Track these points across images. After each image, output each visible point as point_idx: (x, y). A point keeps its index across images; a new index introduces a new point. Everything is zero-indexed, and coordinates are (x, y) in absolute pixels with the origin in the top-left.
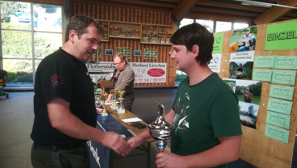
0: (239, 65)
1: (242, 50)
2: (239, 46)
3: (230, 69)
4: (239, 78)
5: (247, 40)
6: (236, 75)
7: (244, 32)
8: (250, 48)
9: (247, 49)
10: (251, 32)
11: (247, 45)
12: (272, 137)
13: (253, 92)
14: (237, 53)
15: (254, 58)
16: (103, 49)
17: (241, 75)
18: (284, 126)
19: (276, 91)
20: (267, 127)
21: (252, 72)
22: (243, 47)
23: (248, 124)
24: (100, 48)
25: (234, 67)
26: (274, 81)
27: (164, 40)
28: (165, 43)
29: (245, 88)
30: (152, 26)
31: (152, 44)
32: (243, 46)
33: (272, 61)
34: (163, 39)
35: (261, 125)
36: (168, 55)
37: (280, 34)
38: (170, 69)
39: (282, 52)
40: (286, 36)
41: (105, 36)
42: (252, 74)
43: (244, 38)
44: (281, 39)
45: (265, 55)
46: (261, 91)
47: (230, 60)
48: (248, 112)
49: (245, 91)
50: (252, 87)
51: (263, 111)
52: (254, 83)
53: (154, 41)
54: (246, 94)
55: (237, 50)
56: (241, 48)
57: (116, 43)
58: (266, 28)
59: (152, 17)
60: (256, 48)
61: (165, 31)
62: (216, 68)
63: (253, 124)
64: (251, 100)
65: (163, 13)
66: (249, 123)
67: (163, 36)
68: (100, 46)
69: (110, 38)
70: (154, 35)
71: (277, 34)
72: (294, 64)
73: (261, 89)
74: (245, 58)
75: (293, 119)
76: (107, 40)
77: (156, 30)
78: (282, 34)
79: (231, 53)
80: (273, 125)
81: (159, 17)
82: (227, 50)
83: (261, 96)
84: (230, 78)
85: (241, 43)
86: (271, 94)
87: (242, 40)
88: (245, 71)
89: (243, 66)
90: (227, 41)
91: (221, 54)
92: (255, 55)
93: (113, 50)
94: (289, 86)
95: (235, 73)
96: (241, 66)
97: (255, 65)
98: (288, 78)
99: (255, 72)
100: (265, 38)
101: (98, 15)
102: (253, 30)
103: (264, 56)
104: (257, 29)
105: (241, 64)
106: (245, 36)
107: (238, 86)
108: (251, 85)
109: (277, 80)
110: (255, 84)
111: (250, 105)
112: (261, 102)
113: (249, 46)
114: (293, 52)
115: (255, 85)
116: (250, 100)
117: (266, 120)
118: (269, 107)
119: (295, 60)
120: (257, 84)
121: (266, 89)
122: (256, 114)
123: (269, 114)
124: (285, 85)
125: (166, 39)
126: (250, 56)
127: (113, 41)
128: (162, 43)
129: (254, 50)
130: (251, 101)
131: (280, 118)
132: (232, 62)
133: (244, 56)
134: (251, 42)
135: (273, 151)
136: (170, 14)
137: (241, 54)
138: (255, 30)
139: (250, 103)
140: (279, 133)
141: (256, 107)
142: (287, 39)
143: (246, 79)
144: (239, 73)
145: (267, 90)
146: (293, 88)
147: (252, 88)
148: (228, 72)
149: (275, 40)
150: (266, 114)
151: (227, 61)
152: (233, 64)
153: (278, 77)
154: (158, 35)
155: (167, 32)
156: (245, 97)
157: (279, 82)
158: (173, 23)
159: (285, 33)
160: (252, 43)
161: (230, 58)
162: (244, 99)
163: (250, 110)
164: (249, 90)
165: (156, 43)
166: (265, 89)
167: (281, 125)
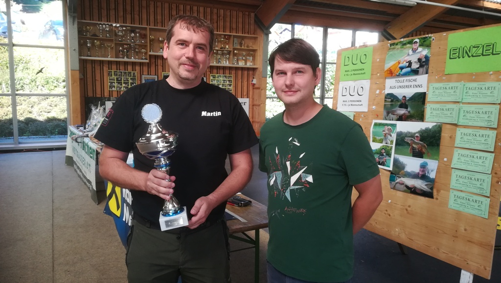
0: (400, 98)
1: (405, 75)
2: (402, 68)
3: (385, 105)
4: (401, 118)
5: (414, 58)
6: (397, 115)
7: (408, 45)
8: (421, 70)
9: (415, 72)
10: (420, 45)
11: (415, 66)
12: (461, 209)
13: (427, 140)
14: (397, 79)
15: (428, 87)
16: (139, 75)
17: (404, 114)
18: (481, 192)
19: (466, 138)
20: (452, 194)
21: (424, 108)
22: (409, 69)
23: (419, 192)
24: (134, 74)
25: (392, 101)
26: (462, 122)
27: (244, 60)
28: (246, 64)
29: (412, 135)
30: (223, 36)
31: (224, 67)
32: (408, 67)
33: (458, 91)
34: (241, 57)
35: (442, 191)
36: (251, 84)
37: (470, 48)
38: (255, 109)
39: (474, 77)
40: (480, 51)
41: (143, 53)
42: (423, 111)
43: (409, 55)
44: (473, 56)
45: (446, 82)
46: (440, 139)
47: (384, 90)
48: (419, 173)
49: (412, 140)
50: (426, 132)
51: (445, 170)
52: (427, 127)
53: (226, 62)
54: (415, 144)
55: (398, 74)
56: (404, 71)
57: (162, 65)
58: (446, 38)
59: (223, 20)
60: (430, 71)
61: (244, 45)
62: (360, 103)
63: (430, 190)
64: (424, 153)
65: (241, 14)
66: (422, 190)
67: (241, 52)
68: (133, 71)
69: (150, 55)
70: (226, 52)
71: (465, 48)
72: (496, 95)
73: (440, 134)
74: (412, 87)
75: (496, 179)
76: (146, 59)
77: (229, 42)
78: (474, 47)
79: (387, 80)
80: (461, 191)
81: (234, 20)
82: (378, 74)
83: (441, 147)
84: (386, 120)
85: (405, 63)
86: (458, 142)
87: (406, 58)
88: (411, 108)
89: (409, 100)
90: (378, 60)
91: (369, 81)
92: (429, 82)
93: (156, 77)
94: (487, 130)
95: (395, 111)
96: (405, 100)
97: (429, 98)
98: (486, 116)
99: (429, 109)
100: (446, 54)
101: (129, 17)
102: (424, 42)
103: (444, 84)
104: (431, 39)
105: (404, 97)
106: (411, 52)
107: (401, 132)
108: (424, 130)
109: (467, 121)
110: (430, 127)
111: (422, 162)
112: (441, 155)
113: (418, 68)
114: (492, 77)
115: (430, 130)
116: (421, 153)
117: (450, 184)
118: (455, 163)
119: (497, 88)
120: (433, 127)
121: (450, 135)
122: (432, 175)
123: (454, 174)
124: (481, 128)
125: (246, 58)
126: (420, 83)
127: (155, 62)
128: (241, 64)
129: (427, 73)
130: (424, 155)
131: (473, 179)
132: (388, 94)
133: (410, 83)
134: (421, 61)
135: (464, 231)
136: (253, 15)
137: (405, 81)
138: (427, 43)
139: (422, 157)
140: (472, 203)
141: (432, 165)
142: (483, 55)
143: (414, 120)
144: (402, 111)
145: (450, 137)
146: (495, 132)
147: (426, 135)
148: (382, 110)
149: (463, 57)
150: (450, 175)
151: (380, 93)
152: (391, 97)
153: (468, 115)
154: (234, 51)
155: (248, 47)
156: (413, 148)
157: (470, 124)
158: (259, 31)
159: (479, 47)
160: (424, 62)
161: (385, 87)
162: (410, 153)
163: (422, 169)
164: (419, 138)
165: (231, 65)
166: (447, 135)
167: (475, 191)
